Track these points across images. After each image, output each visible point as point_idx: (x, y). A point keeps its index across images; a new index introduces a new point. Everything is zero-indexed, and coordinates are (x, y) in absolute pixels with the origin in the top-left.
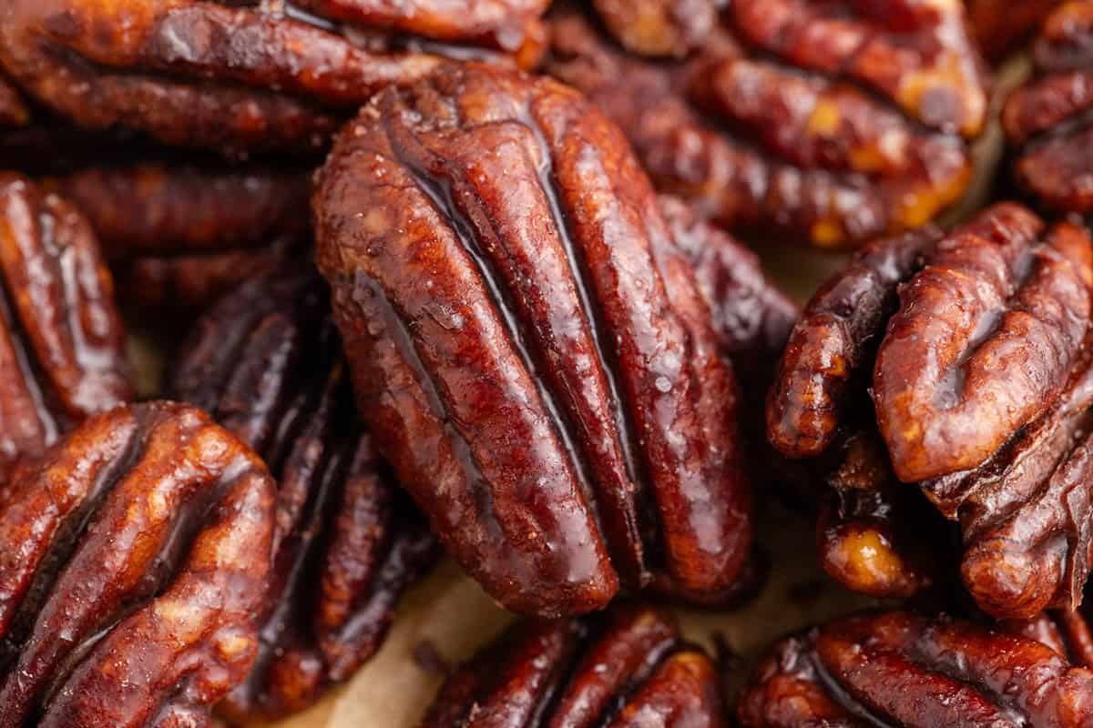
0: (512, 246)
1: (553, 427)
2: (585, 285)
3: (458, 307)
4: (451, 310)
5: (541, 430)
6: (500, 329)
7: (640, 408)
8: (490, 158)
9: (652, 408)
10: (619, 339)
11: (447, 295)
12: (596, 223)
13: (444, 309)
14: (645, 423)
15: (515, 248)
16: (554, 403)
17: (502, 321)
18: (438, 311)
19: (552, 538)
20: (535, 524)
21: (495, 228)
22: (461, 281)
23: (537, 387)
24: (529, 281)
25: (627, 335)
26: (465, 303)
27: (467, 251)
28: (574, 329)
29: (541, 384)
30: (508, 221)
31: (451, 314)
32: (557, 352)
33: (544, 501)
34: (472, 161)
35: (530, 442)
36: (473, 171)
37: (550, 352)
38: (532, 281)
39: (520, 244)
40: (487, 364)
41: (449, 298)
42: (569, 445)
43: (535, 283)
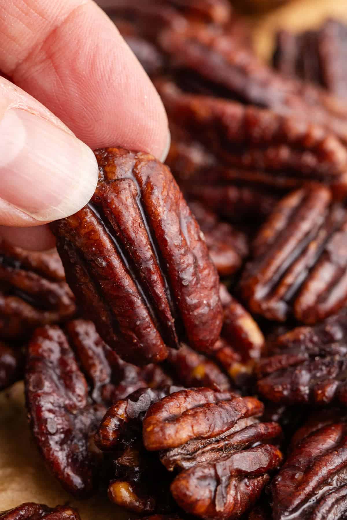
0: (126, 234)
1: (143, 300)
2: (154, 244)
3: (105, 259)
4: (102, 260)
5: (138, 302)
6: (121, 265)
7: (176, 291)
8: (117, 197)
9: (181, 291)
10: (168, 265)
11: (100, 254)
12: (159, 221)
13: (99, 259)
14: (178, 296)
15: (127, 235)
16: (143, 290)
17: (122, 261)
18: (97, 260)
19: (142, 342)
20: (135, 337)
21: (119, 227)
22: (106, 248)
23: (136, 284)
24: (132, 247)
25: (170, 264)
26: (108, 257)
27: (108, 234)
28: (151, 265)
29: (137, 283)
30: (124, 224)
31: (102, 261)
32: (144, 273)
33: (139, 329)
34: (110, 199)
35: (133, 308)
36: (110, 203)
37: (141, 273)
38: (134, 247)
39: (129, 234)
40: (116, 280)
41: (101, 255)
42: (148, 305)
43: (135, 248)
